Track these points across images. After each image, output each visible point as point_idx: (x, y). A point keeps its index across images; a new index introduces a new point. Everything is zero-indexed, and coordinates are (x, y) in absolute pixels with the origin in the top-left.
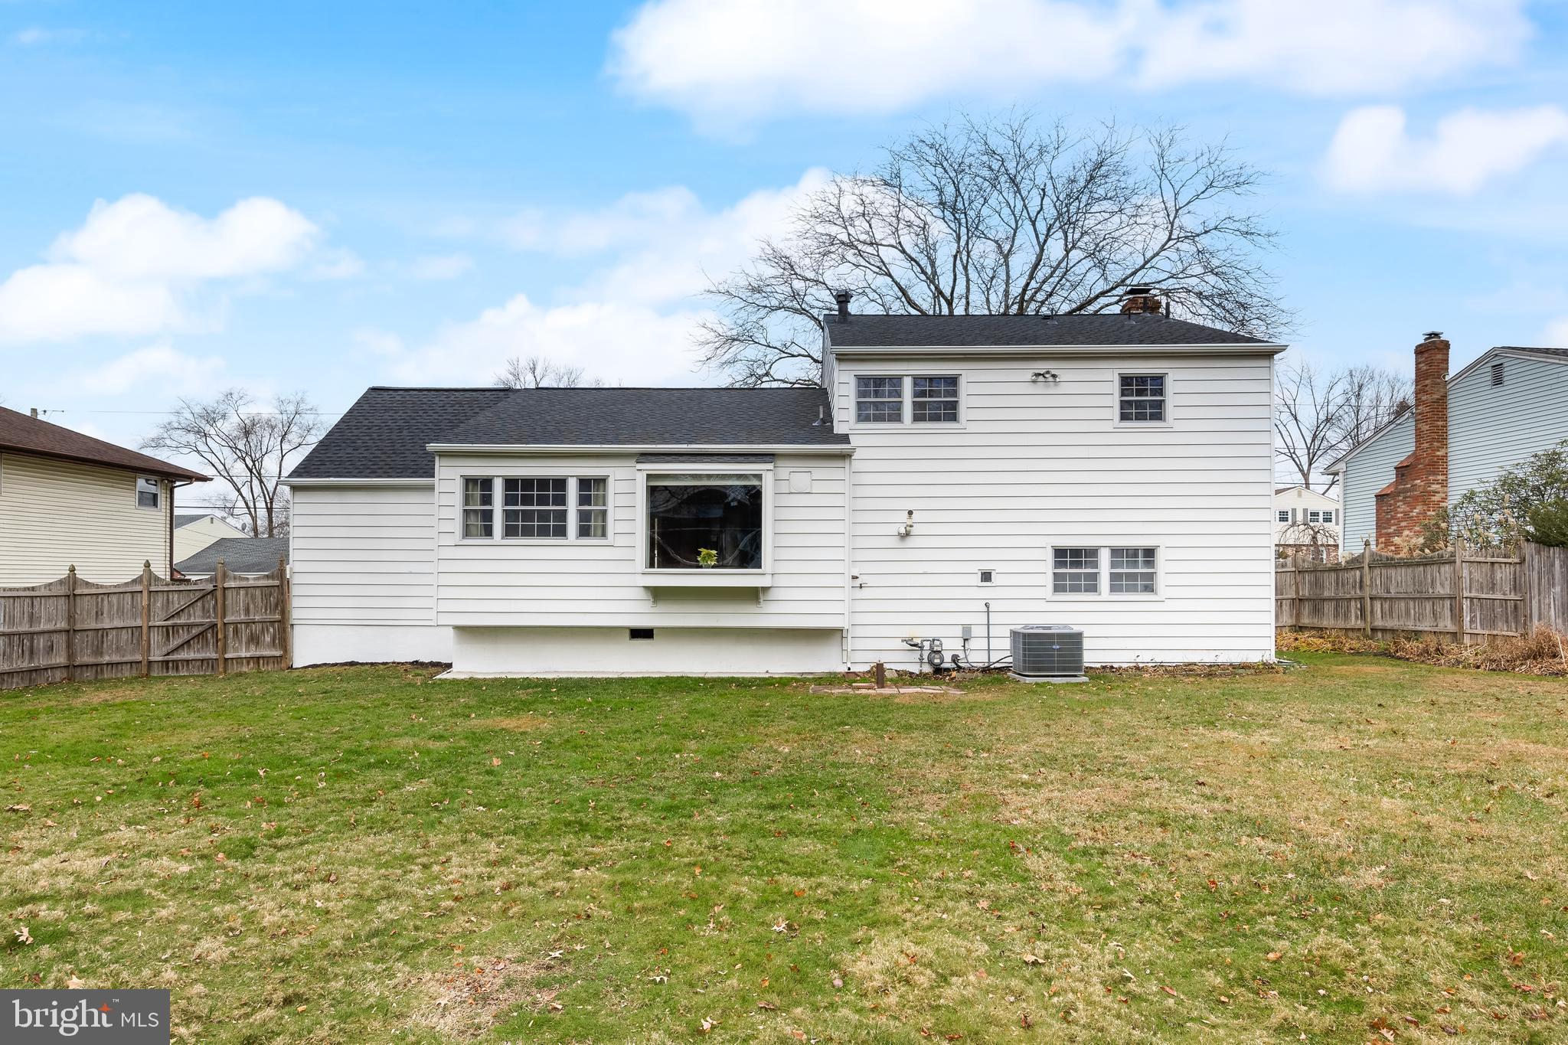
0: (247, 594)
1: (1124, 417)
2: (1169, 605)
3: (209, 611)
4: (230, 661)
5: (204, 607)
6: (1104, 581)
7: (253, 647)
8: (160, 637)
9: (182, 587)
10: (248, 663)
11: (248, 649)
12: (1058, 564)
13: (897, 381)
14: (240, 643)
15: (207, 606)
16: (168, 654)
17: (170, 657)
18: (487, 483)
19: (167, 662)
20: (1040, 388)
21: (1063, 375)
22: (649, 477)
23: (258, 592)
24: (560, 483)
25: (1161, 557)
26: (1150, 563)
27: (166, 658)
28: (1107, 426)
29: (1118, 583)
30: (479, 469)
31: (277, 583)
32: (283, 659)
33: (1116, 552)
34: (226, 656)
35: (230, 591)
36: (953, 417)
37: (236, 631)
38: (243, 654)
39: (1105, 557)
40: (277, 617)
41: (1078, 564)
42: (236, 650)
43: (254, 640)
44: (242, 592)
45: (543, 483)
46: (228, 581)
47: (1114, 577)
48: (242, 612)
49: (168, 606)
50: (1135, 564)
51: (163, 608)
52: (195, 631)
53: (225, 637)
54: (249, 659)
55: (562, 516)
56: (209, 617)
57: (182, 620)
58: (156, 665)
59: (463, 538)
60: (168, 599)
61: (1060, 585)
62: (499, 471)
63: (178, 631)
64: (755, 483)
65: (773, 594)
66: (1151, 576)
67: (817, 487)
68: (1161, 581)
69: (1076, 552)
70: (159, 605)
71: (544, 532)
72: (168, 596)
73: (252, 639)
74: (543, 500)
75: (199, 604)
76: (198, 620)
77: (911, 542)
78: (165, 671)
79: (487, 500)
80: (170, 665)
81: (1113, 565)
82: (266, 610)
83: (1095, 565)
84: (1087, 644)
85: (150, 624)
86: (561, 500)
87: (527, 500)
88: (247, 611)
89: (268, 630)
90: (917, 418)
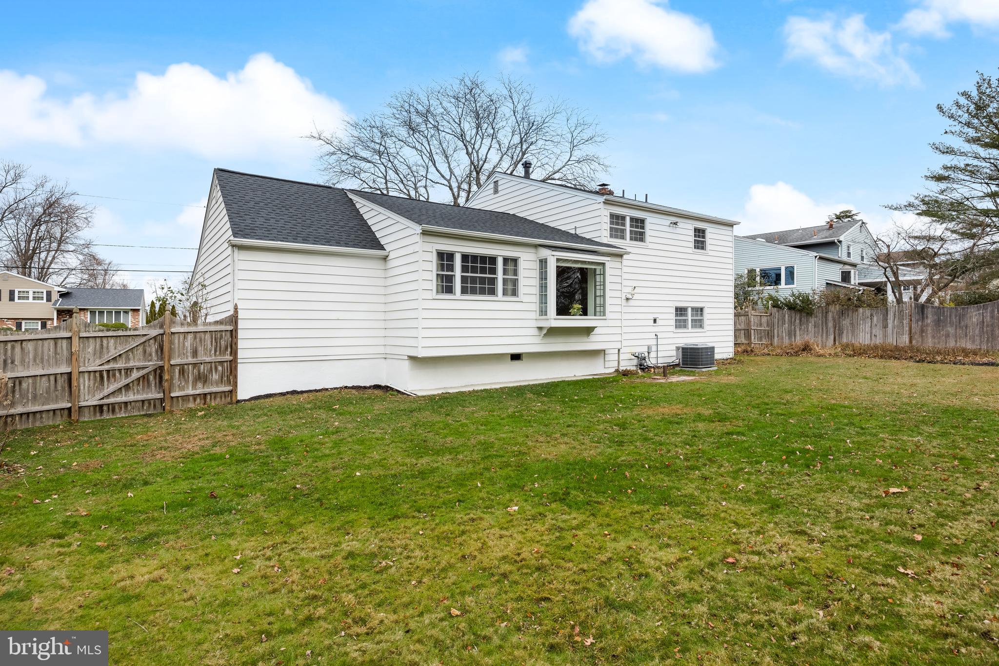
0: (195, 338)
1: (695, 247)
2: (708, 334)
3: (151, 355)
4: (175, 400)
5: (145, 351)
6: (689, 323)
7: (200, 385)
8: (92, 382)
9: (120, 333)
10: (195, 400)
11: (194, 387)
12: (677, 315)
13: (623, 218)
14: (187, 382)
15: (148, 349)
16: (103, 399)
17: (106, 402)
18: (451, 256)
19: (101, 406)
20: (670, 230)
22: (558, 260)
23: (208, 336)
24: (493, 260)
26: (702, 315)
27: (101, 402)
28: (690, 251)
29: (694, 324)
30: (447, 246)
31: (230, 328)
32: (232, 392)
33: (693, 309)
34: (173, 395)
35: (176, 335)
36: (644, 240)
37: (182, 372)
38: (190, 391)
39: (689, 312)
40: (228, 357)
41: (681, 315)
42: (182, 388)
43: (202, 378)
44: (190, 337)
45: (483, 259)
46: (175, 327)
47: (692, 321)
48: (189, 354)
49: (101, 352)
50: (698, 315)
51: (95, 354)
52: (135, 375)
53: (172, 378)
54: (195, 397)
55: (493, 281)
56: (150, 360)
57: (120, 365)
58: (86, 411)
59: (437, 294)
60: (102, 345)
61: (676, 325)
62: (459, 248)
63: (114, 375)
65: (596, 331)
66: (702, 321)
68: (706, 322)
69: (681, 309)
70: (90, 350)
71: (482, 292)
72: (102, 342)
73: (200, 378)
74: (483, 270)
75: (141, 349)
76: (141, 364)
78: (98, 414)
79: (451, 268)
80: (105, 408)
81: (692, 315)
82: (216, 351)
83: (686, 315)
85: (81, 369)
86: (493, 271)
87: (474, 270)
88: (195, 353)
89: (216, 369)
90: (632, 239)
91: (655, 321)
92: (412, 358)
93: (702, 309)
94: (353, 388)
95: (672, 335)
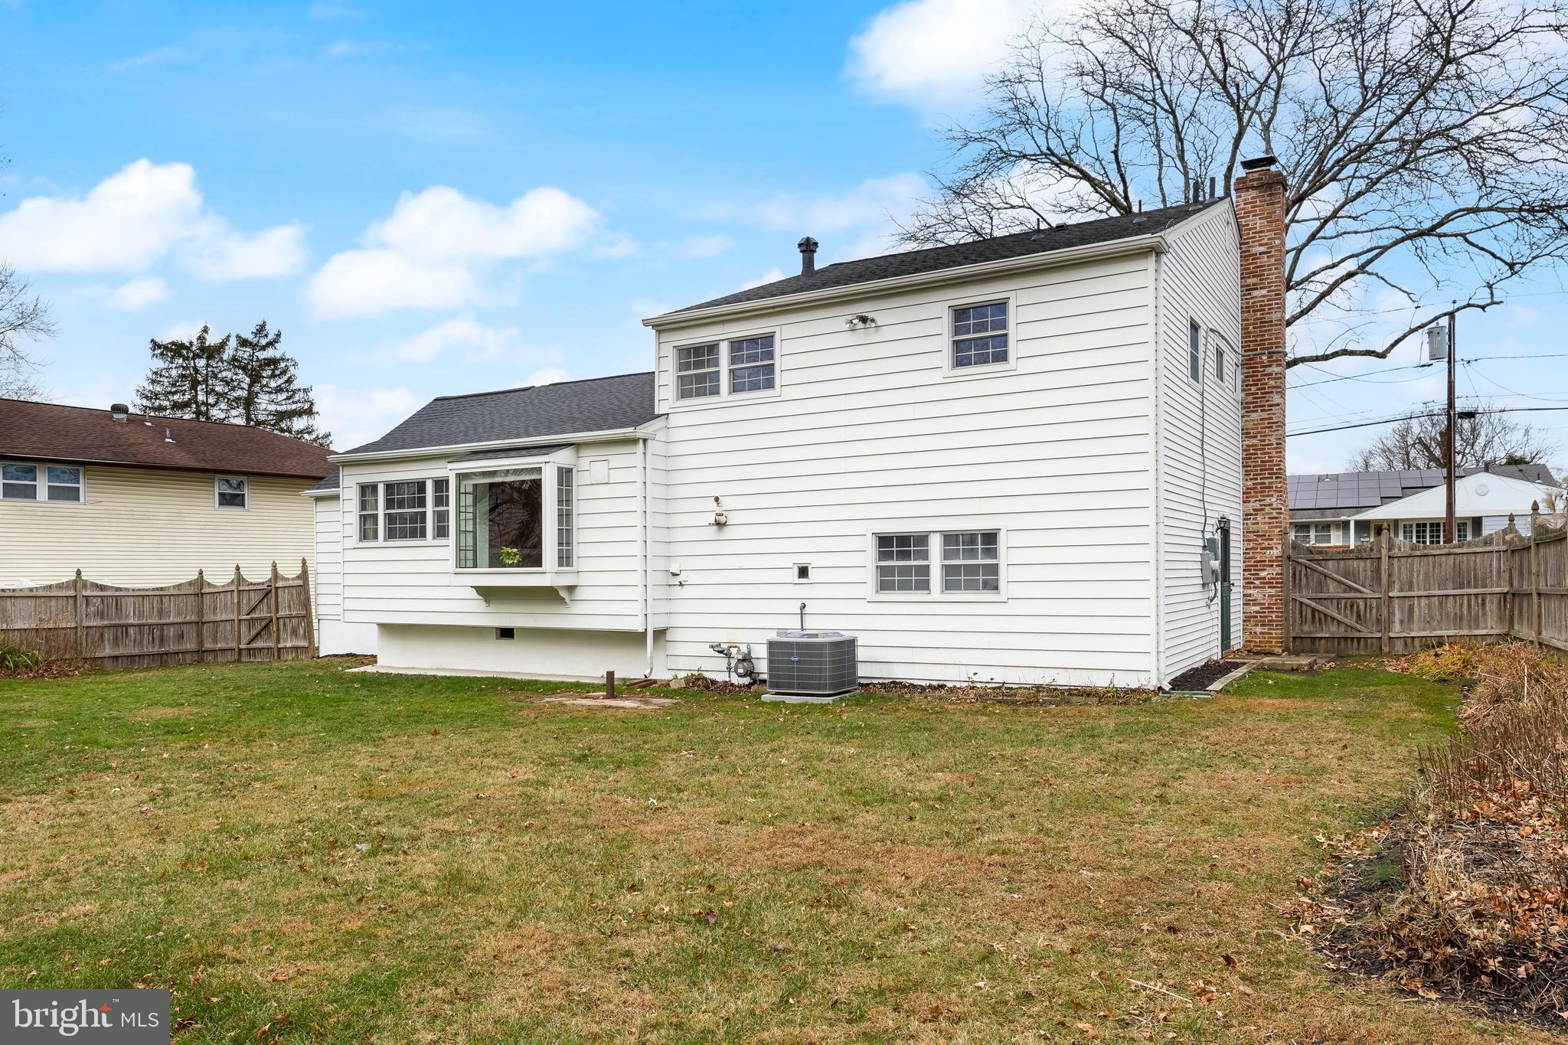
1: (960, 362)
2: (1014, 607)
3: (270, 607)
4: (282, 650)
6: (936, 577)
7: (294, 638)
8: (245, 629)
10: (291, 653)
11: (291, 640)
12: (883, 555)
13: (712, 348)
14: (287, 634)
15: (268, 602)
16: (250, 643)
17: (251, 646)
18: (374, 487)
19: (249, 650)
20: (859, 337)
21: (881, 318)
22: (459, 476)
23: (295, 591)
24: (421, 486)
25: (1003, 541)
26: (992, 552)
27: (249, 646)
28: (936, 377)
29: (953, 579)
30: (367, 475)
31: (302, 583)
32: (311, 649)
33: (950, 538)
34: (280, 646)
35: (280, 589)
36: (770, 384)
37: (284, 625)
38: (289, 644)
39: (935, 545)
40: (304, 613)
41: (904, 555)
42: (284, 641)
44: (287, 591)
45: (412, 486)
46: (279, 581)
47: (949, 570)
48: (286, 608)
49: (249, 603)
50: (972, 554)
51: (246, 605)
52: (263, 624)
53: (278, 630)
54: (292, 649)
55: (424, 517)
56: (270, 612)
57: (256, 615)
58: (244, 652)
59: (361, 540)
60: (249, 597)
61: (886, 582)
62: (381, 476)
63: (254, 624)
64: (534, 477)
65: (580, 594)
66: (994, 569)
67: (615, 476)
68: (1005, 574)
69: (904, 540)
70: (245, 602)
71: (413, 534)
72: (249, 595)
73: (293, 631)
74: (416, 502)
75: (265, 600)
76: (264, 615)
77: (728, 533)
78: (249, 657)
79: (374, 504)
80: (251, 652)
81: (947, 555)
82: (299, 606)
83: (925, 555)
84: (861, 654)
85: (240, 617)
86: (423, 502)
87: (400, 503)
88: (289, 607)
89: (301, 624)
90: (735, 389)
91: (803, 572)
92: (384, 627)
93: (990, 538)
94: (347, 655)
95: (862, 607)
